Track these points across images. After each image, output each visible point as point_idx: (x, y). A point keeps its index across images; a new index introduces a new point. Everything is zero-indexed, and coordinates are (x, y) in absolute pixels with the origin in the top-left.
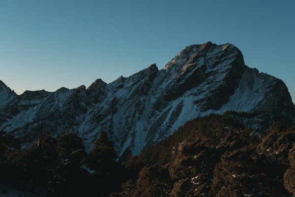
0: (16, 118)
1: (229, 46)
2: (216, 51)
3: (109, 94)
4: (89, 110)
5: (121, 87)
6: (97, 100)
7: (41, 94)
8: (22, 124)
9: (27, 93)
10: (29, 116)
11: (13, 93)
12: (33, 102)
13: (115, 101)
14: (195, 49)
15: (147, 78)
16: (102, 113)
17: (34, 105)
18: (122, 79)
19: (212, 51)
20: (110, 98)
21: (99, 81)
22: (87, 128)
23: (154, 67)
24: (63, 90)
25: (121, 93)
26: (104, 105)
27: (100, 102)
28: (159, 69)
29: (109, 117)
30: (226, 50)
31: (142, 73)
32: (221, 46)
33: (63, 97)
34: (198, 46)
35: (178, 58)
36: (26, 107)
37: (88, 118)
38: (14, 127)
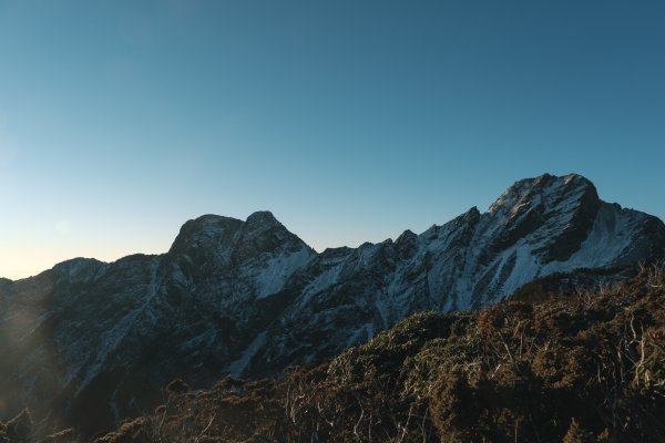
0: (319, 279)
1: (575, 177)
2: (556, 185)
3: (421, 247)
4: (399, 268)
5: (435, 237)
6: (407, 255)
7: (344, 251)
8: (326, 286)
9: (329, 251)
10: (332, 277)
11: (312, 251)
12: (335, 260)
13: (429, 255)
14: (527, 185)
15: (467, 225)
16: (414, 270)
17: (337, 264)
18: (436, 228)
19: (551, 185)
20: (422, 251)
21: (408, 232)
22: (397, 289)
23: (474, 211)
24: (367, 245)
25: (435, 246)
26: (416, 261)
27: (411, 257)
28: (482, 213)
29: (423, 275)
30: (570, 182)
31: (460, 219)
32: (563, 178)
33: (368, 253)
34: (531, 180)
35: (505, 197)
36: (328, 267)
37: (398, 276)
38: (317, 289)
